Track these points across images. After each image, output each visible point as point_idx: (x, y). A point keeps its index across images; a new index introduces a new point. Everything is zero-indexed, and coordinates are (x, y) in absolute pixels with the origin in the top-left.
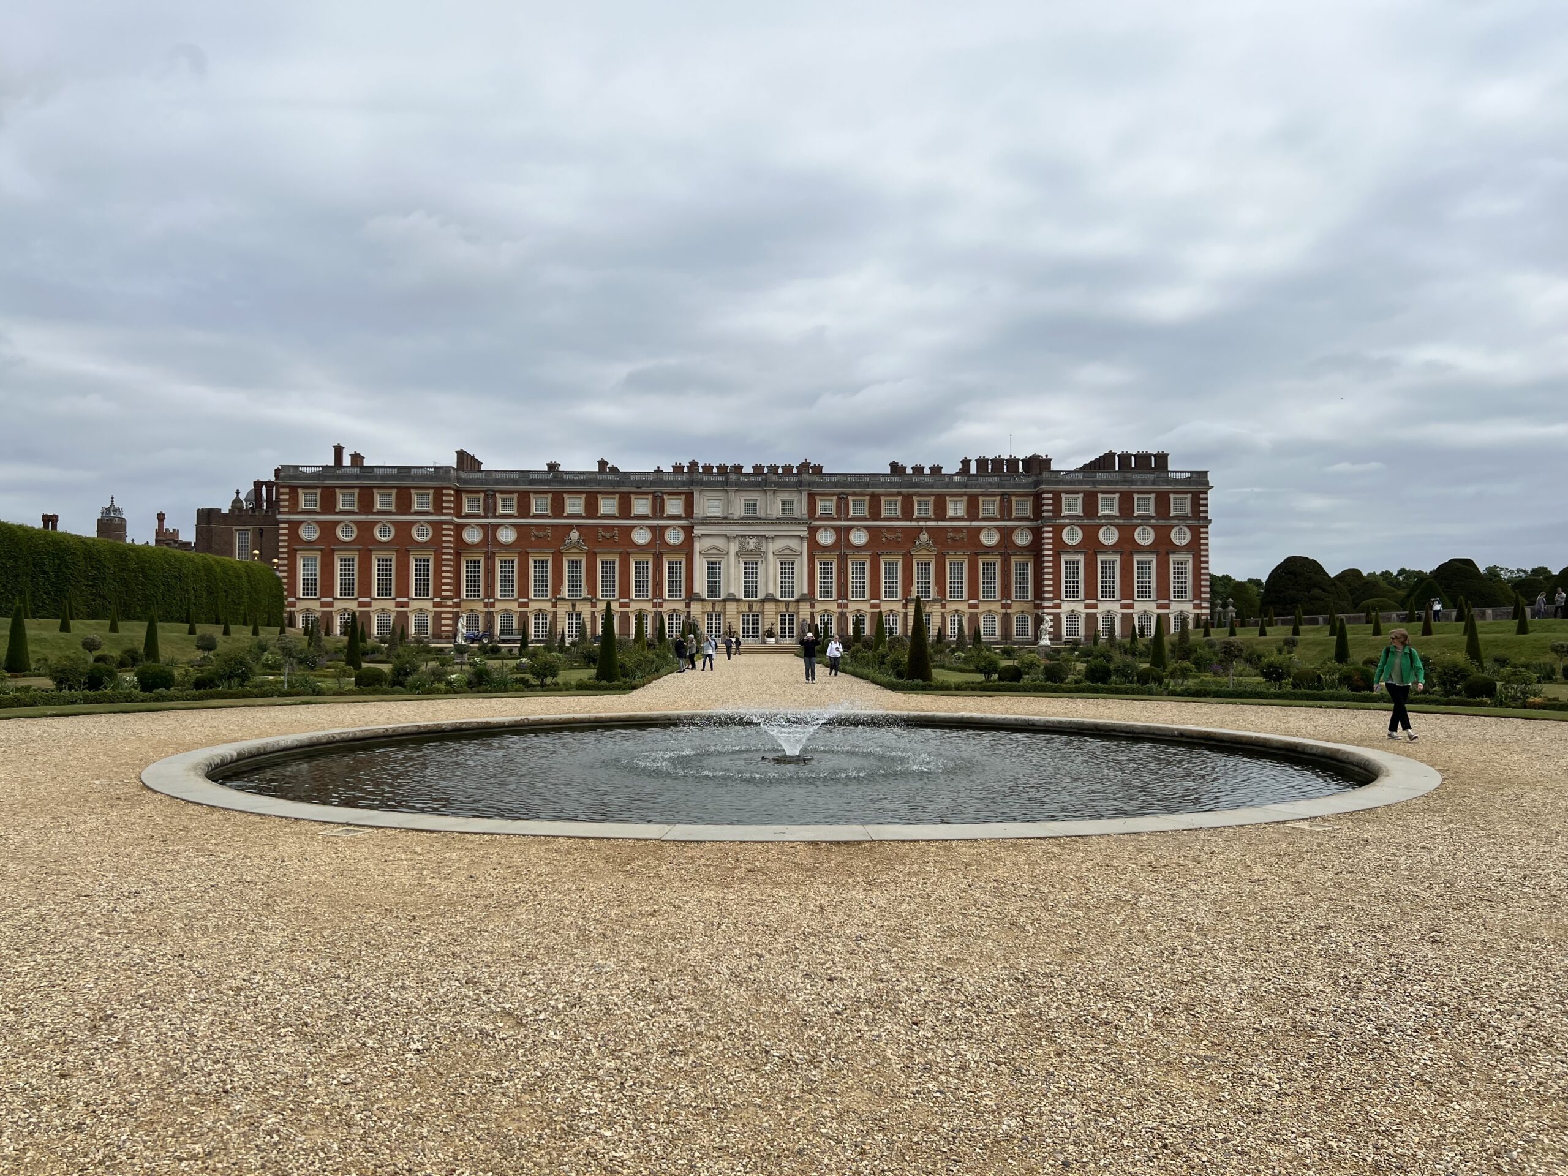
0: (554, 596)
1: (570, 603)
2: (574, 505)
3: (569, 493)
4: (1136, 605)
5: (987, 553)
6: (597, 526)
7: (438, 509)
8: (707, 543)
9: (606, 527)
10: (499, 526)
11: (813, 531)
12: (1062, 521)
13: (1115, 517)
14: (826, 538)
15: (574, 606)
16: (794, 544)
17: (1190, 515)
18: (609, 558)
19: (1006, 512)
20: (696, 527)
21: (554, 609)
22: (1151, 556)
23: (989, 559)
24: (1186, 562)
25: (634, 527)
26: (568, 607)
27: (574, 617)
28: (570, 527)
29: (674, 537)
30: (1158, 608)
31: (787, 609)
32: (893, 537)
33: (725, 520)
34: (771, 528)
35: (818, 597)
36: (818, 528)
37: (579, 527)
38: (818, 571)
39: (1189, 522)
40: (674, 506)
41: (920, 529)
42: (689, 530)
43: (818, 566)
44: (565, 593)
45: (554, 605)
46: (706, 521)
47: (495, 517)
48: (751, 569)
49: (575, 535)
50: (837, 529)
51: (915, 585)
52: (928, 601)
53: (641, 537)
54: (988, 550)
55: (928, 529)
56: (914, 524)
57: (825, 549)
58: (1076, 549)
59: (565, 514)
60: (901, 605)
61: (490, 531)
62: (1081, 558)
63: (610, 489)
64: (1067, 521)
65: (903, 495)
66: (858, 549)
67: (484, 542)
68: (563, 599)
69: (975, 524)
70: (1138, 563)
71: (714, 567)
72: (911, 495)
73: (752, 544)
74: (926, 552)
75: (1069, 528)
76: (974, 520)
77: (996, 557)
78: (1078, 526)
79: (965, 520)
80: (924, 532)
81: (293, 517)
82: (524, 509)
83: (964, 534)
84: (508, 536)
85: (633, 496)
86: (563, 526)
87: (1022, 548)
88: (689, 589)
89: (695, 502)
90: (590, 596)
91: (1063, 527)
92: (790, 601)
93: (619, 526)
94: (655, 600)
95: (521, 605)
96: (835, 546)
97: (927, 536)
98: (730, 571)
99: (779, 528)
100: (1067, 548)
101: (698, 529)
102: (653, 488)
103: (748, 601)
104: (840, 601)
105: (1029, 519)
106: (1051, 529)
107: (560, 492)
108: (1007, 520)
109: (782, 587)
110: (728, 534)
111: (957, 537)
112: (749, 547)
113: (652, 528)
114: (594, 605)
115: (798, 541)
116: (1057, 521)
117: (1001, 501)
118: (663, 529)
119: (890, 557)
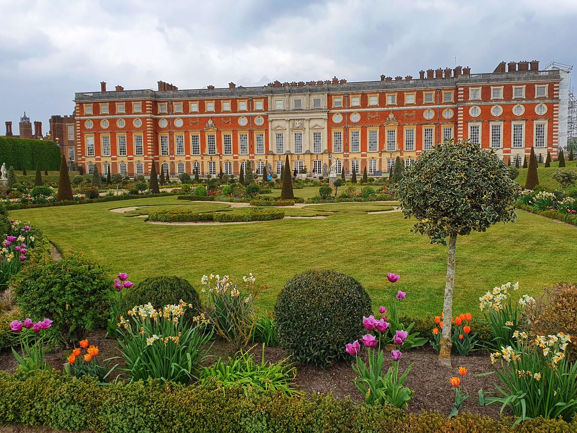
0: (202, 153)
1: (210, 157)
2: (210, 106)
3: (207, 100)
4: (512, 150)
5: (427, 124)
6: (221, 117)
7: (144, 111)
8: (275, 124)
9: (225, 118)
10: (175, 118)
11: (330, 115)
12: (469, 103)
13: (501, 100)
14: (338, 119)
15: (211, 158)
16: (319, 122)
17: (547, 97)
18: (227, 133)
19: (439, 100)
20: (269, 116)
21: (202, 160)
22: (522, 122)
23: (428, 127)
24: (544, 125)
25: (239, 117)
26: (208, 159)
27: (212, 164)
28: (208, 118)
29: (258, 122)
30: (525, 152)
31: (317, 158)
32: (374, 117)
33: (284, 112)
34: (308, 115)
35: (333, 151)
36: (333, 114)
37: (212, 118)
38: (333, 137)
39: (547, 101)
40: (259, 105)
41: (389, 112)
42: (266, 117)
43: (333, 134)
44: (207, 152)
45: (202, 158)
46: (274, 112)
47: (173, 114)
48: (298, 137)
49: (210, 122)
50: (343, 114)
51: (386, 143)
52: (393, 152)
53: (243, 122)
54: (428, 122)
55: (393, 111)
56: (386, 109)
57: (337, 125)
58: (477, 120)
59: (206, 112)
60: (378, 154)
61: (171, 121)
62: (480, 124)
63: (226, 97)
64: (472, 103)
65: (380, 93)
66: (355, 124)
67: (169, 127)
68: (206, 155)
69: (420, 107)
70: (514, 126)
71: (279, 136)
72: (384, 93)
73: (297, 124)
74: (393, 124)
75: (473, 107)
76: (420, 105)
77: (432, 125)
78: (478, 106)
79: (415, 105)
80: (391, 113)
81: (81, 118)
82: (186, 109)
83: (414, 113)
84: (179, 123)
85: (238, 101)
86: (205, 117)
87: (448, 120)
88: (267, 149)
89: (269, 103)
90: (219, 153)
91: (469, 107)
92: (319, 154)
93: (231, 117)
94: (250, 155)
95: (187, 158)
96: (343, 123)
97: (393, 115)
98: (287, 139)
99: (312, 115)
100: (471, 119)
101: (271, 117)
102: (247, 96)
103: (297, 154)
104: (345, 153)
105: (451, 103)
106: (462, 108)
107: (203, 100)
108: (439, 104)
109: (314, 147)
110: (286, 119)
111: (410, 115)
112: (297, 126)
113: (248, 117)
114: (221, 158)
115: (322, 121)
116: (466, 104)
117: (436, 94)
118: (253, 117)
119: (372, 128)
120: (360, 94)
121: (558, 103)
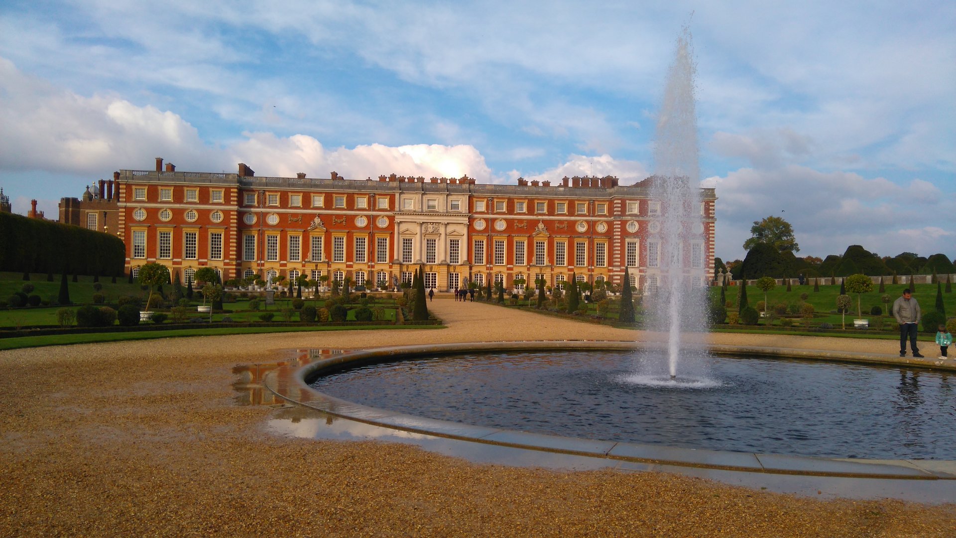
0: (303, 259)
1: (314, 265)
2: (319, 201)
3: (314, 193)
5: (579, 237)
6: (332, 215)
7: (227, 201)
8: (403, 227)
9: (338, 216)
10: (267, 213)
11: (471, 220)
12: (626, 218)
13: (659, 216)
14: (480, 225)
15: (316, 266)
16: (459, 228)
17: (703, 215)
18: (339, 235)
19: (592, 211)
20: (396, 217)
21: (303, 268)
23: (580, 240)
25: (356, 216)
27: (317, 273)
28: (314, 215)
29: (383, 223)
31: (455, 270)
32: (522, 225)
33: (414, 213)
34: (445, 218)
35: (473, 263)
36: (475, 219)
37: (319, 215)
38: (474, 246)
39: (703, 220)
40: (384, 203)
41: (538, 221)
42: (391, 219)
43: (474, 243)
44: (310, 258)
45: (304, 266)
46: (403, 213)
47: (265, 207)
49: (317, 220)
51: (535, 256)
52: (543, 266)
53: (361, 222)
54: (581, 235)
55: (543, 221)
56: (534, 217)
57: (480, 233)
58: (635, 235)
59: (311, 207)
60: (525, 268)
61: (262, 216)
62: (637, 241)
63: (341, 190)
64: (629, 218)
65: (529, 199)
66: (500, 233)
67: (258, 224)
68: (309, 262)
69: (573, 218)
71: (407, 243)
72: (533, 199)
73: (431, 228)
74: (542, 236)
75: (630, 222)
76: (572, 216)
77: (585, 239)
78: (636, 221)
79: (567, 216)
80: (541, 223)
81: (129, 205)
82: (284, 203)
83: (565, 225)
84: (273, 220)
85: (356, 196)
86: (310, 214)
87: (601, 234)
88: (392, 256)
89: (396, 201)
90: (327, 260)
91: (626, 221)
92: (456, 265)
93: (346, 216)
94: (370, 264)
95: (282, 265)
96: (485, 230)
97: (543, 225)
98: (418, 245)
99: (451, 218)
100: (629, 235)
101: (398, 219)
102: (369, 191)
103: (430, 265)
104: (488, 266)
105: (605, 216)
106: (620, 223)
107: (308, 192)
108: (592, 216)
109: (451, 256)
110: (418, 221)
111: (561, 227)
112: (430, 230)
113: (368, 217)
114: (329, 266)
115: (462, 226)
116: (624, 218)
117: (589, 204)
118: (375, 218)
119: (520, 238)
120: (506, 198)
121: (713, 223)
